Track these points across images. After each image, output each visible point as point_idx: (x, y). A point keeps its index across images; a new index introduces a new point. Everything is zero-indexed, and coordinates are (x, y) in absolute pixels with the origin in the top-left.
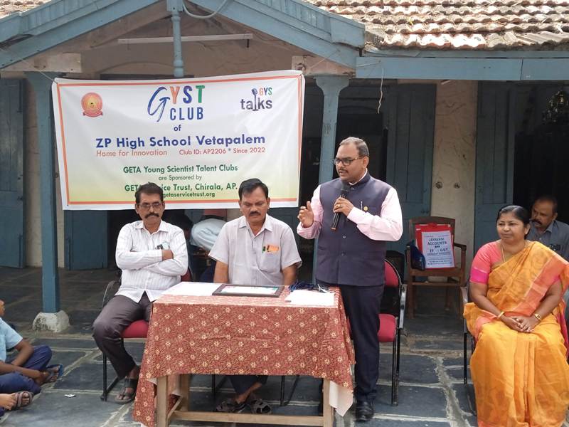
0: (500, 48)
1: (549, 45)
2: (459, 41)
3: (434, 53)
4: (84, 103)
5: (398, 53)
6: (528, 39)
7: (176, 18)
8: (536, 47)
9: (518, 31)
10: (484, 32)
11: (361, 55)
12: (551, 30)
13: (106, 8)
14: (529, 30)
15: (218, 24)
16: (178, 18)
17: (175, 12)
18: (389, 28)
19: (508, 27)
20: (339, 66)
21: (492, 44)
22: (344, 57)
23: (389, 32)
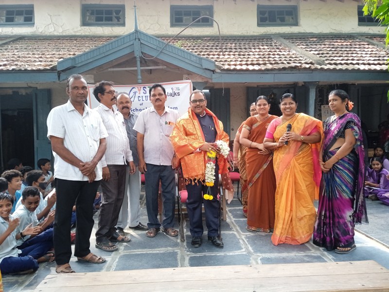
0: (267, 70)
1: (284, 69)
2: (251, 68)
3: (242, 72)
5: (228, 72)
6: (276, 66)
7: (138, 59)
8: (279, 69)
9: (271, 64)
10: (259, 64)
11: (214, 73)
12: (283, 63)
13: (108, 55)
14: (275, 64)
15: (156, 62)
16: (140, 59)
17: (138, 57)
18: (222, 63)
19: (267, 62)
20: (203, 78)
21: (263, 69)
22: (208, 74)
23: (223, 65)
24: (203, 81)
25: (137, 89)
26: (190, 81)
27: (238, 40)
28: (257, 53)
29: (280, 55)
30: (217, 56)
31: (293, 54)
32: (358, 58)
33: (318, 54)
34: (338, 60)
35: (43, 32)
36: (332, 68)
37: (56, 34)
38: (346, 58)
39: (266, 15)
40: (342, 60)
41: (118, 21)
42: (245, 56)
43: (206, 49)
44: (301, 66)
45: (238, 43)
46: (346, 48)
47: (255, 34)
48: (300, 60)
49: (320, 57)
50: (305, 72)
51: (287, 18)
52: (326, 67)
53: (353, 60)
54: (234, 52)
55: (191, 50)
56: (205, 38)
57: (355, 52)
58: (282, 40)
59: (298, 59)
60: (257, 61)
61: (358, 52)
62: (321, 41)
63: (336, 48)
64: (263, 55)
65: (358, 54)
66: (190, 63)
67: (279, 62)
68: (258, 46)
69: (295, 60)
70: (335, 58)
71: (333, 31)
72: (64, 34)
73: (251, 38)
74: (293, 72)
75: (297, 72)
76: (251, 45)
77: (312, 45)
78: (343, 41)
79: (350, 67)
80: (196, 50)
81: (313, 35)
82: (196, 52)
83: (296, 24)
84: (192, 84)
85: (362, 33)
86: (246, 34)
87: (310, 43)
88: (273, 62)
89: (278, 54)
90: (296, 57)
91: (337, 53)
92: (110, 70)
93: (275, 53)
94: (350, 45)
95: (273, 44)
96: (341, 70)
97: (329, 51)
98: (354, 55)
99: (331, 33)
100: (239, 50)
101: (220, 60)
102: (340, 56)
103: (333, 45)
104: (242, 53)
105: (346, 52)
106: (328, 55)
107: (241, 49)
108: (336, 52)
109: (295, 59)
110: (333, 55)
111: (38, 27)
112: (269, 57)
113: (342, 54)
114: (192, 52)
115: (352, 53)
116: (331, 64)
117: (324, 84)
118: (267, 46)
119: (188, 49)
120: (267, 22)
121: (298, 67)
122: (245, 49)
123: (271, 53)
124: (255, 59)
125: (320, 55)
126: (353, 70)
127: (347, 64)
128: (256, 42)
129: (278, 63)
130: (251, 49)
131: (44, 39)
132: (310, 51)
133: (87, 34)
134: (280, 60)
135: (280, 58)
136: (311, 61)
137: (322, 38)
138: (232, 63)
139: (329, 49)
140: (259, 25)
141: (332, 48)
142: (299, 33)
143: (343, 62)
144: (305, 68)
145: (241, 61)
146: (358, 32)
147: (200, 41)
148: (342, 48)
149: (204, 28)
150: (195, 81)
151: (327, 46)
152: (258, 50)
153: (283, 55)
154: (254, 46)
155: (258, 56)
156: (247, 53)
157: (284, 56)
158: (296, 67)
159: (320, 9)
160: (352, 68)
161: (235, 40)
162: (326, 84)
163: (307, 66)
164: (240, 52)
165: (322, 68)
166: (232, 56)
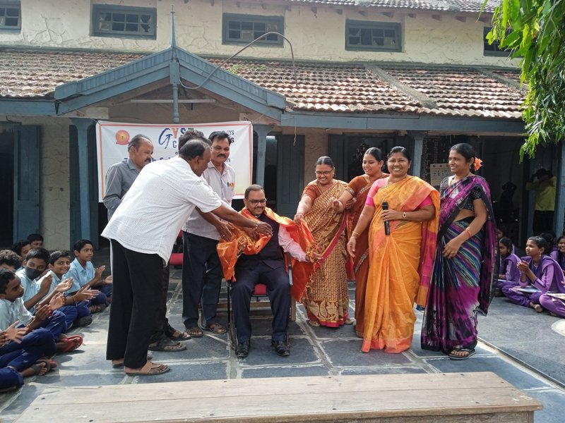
0: (357, 112)
1: (381, 111)
2: (335, 107)
3: (322, 114)
4: (117, 136)
5: (303, 112)
6: (369, 107)
7: (176, 89)
8: (375, 112)
9: (363, 103)
10: (346, 104)
11: (283, 113)
12: (379, 103)
13: (131, 80)
14: (368, 103)
15: (200, 94)
16: (177, 88)
17: (175, 85)
18: (295, 99)
19: (358, 101)
20: (267, 120)
21: (352, 110)
22: (274, 115)
23: (297, 101)
24: (267, 124)
25: (172, 130)
26: (250, 122)
27: (319, 67)
28: (344, 88)
29: (376, 92)
30: (289, 89)
31: (394, 91)
32: (482, 101)
33: (428, 93)
34: (454, 102)
35: (34, 42)
36: (445, 114)
37: (52, 45)
38: (465, 100)
39: (358, 35)
40: (460, 102)
41: (146, 31)
42: (327, 91)
43: (273, 78)
44: (403, 108)
45: (318, 72)
46: (466, 86)
47: (342, 60)
48: (403, 100)
49: (430, 97)
50: (410, 116)
51: (386, 40)
52: (437, 112)
53: (474, 103)
54: (313, 85)
55: (251, 79)
56: (272, 63)
57: (477, 92)
58: (380, 70)
59: (400, 99)
60: (344, 98)
61: (482, 92)
62: (432, 75)
63: (453, 85)
64: (353, 90)
65: (481, 94)
66: (250, 97)
67: (375, 102)
68: (346, 78)
69: (397, 100)
70: (451, 100)
71: (449, 62)
72: (65, 46)
73: (336, 66)
74: (392, 116)
75: (398, 116)
76: (336, 76)
77: (420, 80)
78: (462, 76)
79: (471, 113)
80: (258, 79)
81: (421, 66)
82: (258, 82)
83: (399, 49)
84: (252, 127)
85: (489, 66)
86: (329, 60)
87: (417, 76)
88: (366, 101)
89: (373, 91)
90: (397, 96)
91: (454, 93)
92: (132, 101)
93: (370, 89)
94: (472, 82)
95: (367, 76)
96: (458, 116)
97: (443, 89)
98: (477, 96)
99: (447, 64)
100: (319, 82)
101: (292, 94)
102: (457, 97)
103: (448, 81)
104: (323, 87)
105: (465, 92)
106: (441, 95)
107: (322, 80)
108: (452, 91)
109: (396, 98)
110: (449, 95)
111: (26, 35)
112: (361, 94)
113: (460, 94)
114: (252, 81)
115: (474, 94)
116: (444, 107)
117: (435, 135)
118: (358, 78)
119: (247, 77)
120: (359, 45)
121: (399, 109)
122: (328, 80)
123: (364, 89)
124: (342, 96)
125: (431, 94)
126: (474, 117)
127: (466, 108)
128: (343, 72)
129: (372, 103)
130: (335, 81)
131: (35, 53)
132: (417, 88)
133: (99, 47)
134: (376, 99)
135: (375, 95)
136: (418, 102)
137: (433, 70)
138: (309, 100)
139: (442, 87)
140: (347, 48)
141: (447, 85)
142: (403, 62)
143: (461, 105)
144: (410, 112)
145: (321, 98)
146: (484, 64)
147: (264, 66)
148: (460, 85)
149: (270, 49)
150: (256, 123)
151: (441, 82)
152: (346, 83)
153: (380, 91)
154: (340, 77)
155: (345, 92)
156: (330, 87)
157: (381, 94)
158: (397, 109)
159: (432, 30)
160: (473, 114)
161: (313, 67)
162: (438, 134)
163: (413, 109)
164: (320, 85)
165: (432, 113)
166: (310, 91)
